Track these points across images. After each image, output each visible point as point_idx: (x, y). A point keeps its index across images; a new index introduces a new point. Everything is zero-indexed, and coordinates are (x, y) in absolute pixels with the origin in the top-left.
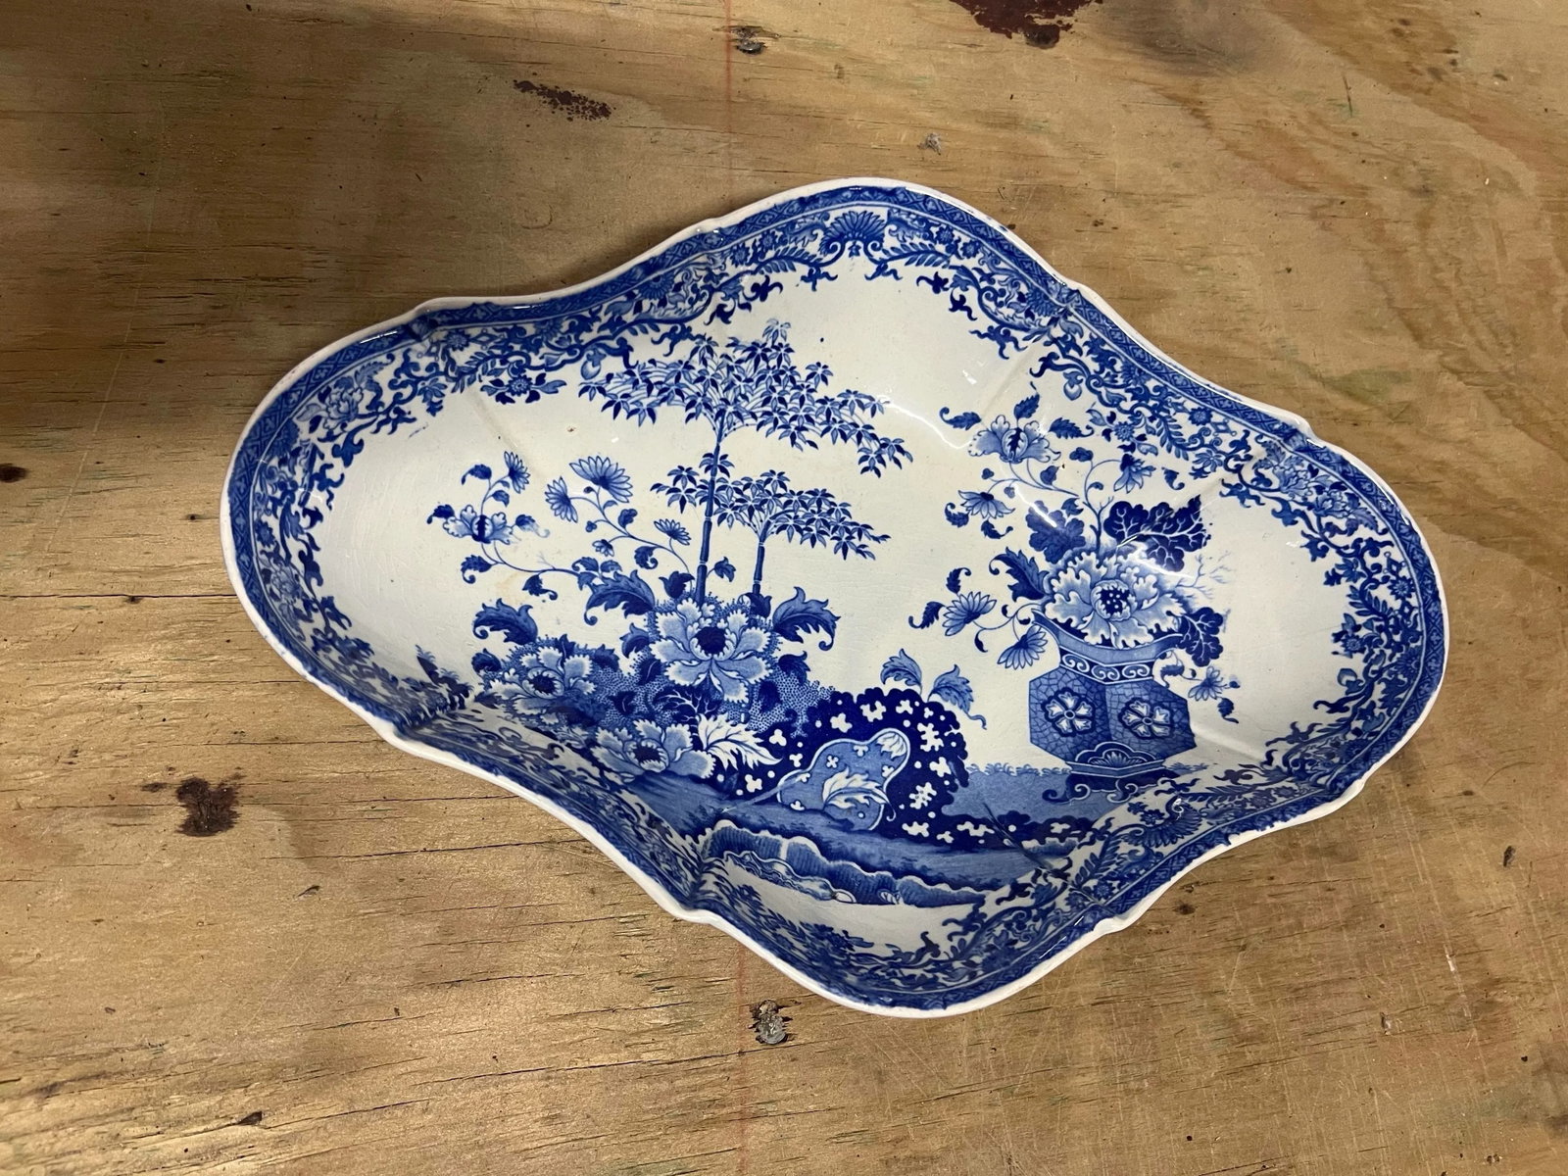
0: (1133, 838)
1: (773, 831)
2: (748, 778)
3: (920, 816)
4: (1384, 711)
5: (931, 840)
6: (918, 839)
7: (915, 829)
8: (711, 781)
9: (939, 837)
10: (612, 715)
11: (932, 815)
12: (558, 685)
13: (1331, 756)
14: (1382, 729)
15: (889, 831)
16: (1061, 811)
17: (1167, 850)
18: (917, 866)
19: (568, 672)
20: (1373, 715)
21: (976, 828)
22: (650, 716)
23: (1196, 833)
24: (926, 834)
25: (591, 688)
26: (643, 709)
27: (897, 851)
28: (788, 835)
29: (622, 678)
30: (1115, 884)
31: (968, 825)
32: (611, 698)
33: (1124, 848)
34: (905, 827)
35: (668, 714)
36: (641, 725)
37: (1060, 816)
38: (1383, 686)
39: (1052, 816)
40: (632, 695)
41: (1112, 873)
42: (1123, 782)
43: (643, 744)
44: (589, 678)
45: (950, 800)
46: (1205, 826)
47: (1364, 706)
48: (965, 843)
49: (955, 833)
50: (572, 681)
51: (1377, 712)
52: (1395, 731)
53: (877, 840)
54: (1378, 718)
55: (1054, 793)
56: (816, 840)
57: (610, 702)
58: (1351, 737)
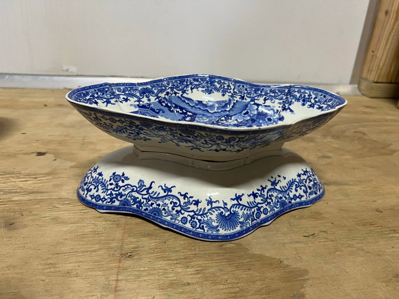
0: (153, 93)
1: (218, 112)
2: (224, 119)
3: (189, 116)
4: (90, 93)
5: (187, 111)
6: (190, 112)
7: (190, 114)
8: (231, 116)
9: (185, 111)
10: (255, 118)
11: (186, 116)
12: (267, 120)
13: (106, 91)
14: (93, 90)
15: (195, 114)
16: (162, 108)
17: (149, 86)
18: (190, 107)
19: (266, 123)
20: (92, 95)
21: (179, 111)
22: (247, 120)
23: (142, 87)
24: (188, 113)
25: (261, 121)
26: (249, 121)
27: (193, 110)
28: (215, 112)
29: (255, 125)
30: (160, 85)
31: (180, 112)
32: (256, 121)
33: (156, 91)
34: (192, 115)
35: (244, 122)
36: (249, 118)
37: (163, 107)
38: (86, 97)
39: (164, 108)
40: (252, 123)
41: (160, 87)
42: (148, 108)
43: (247, 115)
44: (261, 123)
45: (183, 117)
46: (140, 88)
47: (92, 98)
48: (182, 109)
49: (183, 111)
50: (264, 122)
51: (91, 94)
52: (91, 87)
53: (197, 113)
54: (92, 93)
55: (162, 112)
56: (209, 113)
57: (256, 120)
58: (99, 93)
